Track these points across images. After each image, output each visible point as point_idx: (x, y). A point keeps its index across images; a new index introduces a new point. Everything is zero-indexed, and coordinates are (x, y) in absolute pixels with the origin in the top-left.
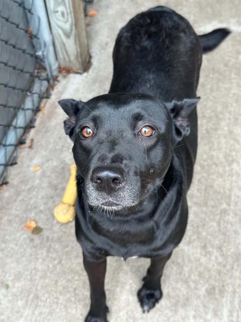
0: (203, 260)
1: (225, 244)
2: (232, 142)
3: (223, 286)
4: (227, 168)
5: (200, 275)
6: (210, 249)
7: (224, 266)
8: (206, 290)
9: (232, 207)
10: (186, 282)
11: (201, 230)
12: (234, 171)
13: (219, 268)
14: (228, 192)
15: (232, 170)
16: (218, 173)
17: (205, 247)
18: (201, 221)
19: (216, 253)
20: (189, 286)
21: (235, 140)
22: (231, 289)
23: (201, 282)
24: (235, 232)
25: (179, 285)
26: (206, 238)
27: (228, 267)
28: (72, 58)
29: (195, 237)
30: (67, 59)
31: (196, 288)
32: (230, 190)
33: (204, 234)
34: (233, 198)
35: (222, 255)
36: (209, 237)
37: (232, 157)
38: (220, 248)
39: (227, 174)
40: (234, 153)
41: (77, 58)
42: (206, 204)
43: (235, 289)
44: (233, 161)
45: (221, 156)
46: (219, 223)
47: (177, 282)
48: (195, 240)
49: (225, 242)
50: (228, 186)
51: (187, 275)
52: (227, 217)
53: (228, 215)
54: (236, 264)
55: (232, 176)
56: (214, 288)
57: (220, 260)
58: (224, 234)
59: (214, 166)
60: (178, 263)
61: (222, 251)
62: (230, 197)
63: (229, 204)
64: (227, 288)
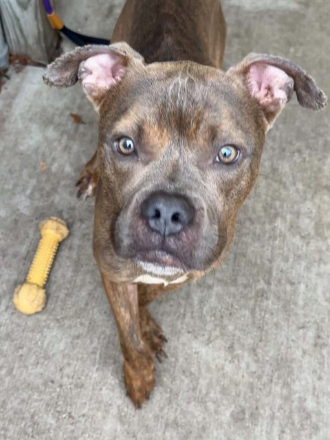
0: (229, 368)
1: (261, 344)
2: (276, 185)
3: (257, 408)
4: (267, 227)
5: (224, 391)
6: (240, 352)
7: (260, 378)
8: (232, 415)
9: (273, 287)
10: (202, 402)
11: (226, 322)
12: (278, 231)
13: (251, 380)
14: (267, 263)
15: (274, 229)
16: (254, 234)
17: (231, 348)
18: (228, 309)
19: (247, 358)
20: (206, 409)
21: (281, 182)
22: (268, 412)
23: (225, 402)
24: (277, 325)
25: (192, 407)
26: (234, 335)
27: (265, 379)
28: (31, 41)
29: (217, 332)
30: (22, 41)
31: (216, 412)
32: (271, 261)
33: (231, 328)
34: (274, 273)
35: (257, 361)
36: (238, 333)
37: (276, 209)
38: (254, 351)
39: (267, 235)
40: (278, 203)
41: (38, 41)
42: (234, 282)
43: (274, 413)
44: (276, 215)
45: (259, 207)
46: (253, 312)
47: (189, 403)
48: (217, 337)
49: (261, 341)
50: (268, 254)
51: (204, 392)
52: (265, 303)
53: (267, 299)
54: (276, 374)
55: (275, 239)
56: (243, 412)
57: (253, 367)
58: (260, 328)
59: (248, 224)
60: (191, 374)
61: (256, 355)
62: (270, 272)
63: (269, 283)
64: (262, 411)
